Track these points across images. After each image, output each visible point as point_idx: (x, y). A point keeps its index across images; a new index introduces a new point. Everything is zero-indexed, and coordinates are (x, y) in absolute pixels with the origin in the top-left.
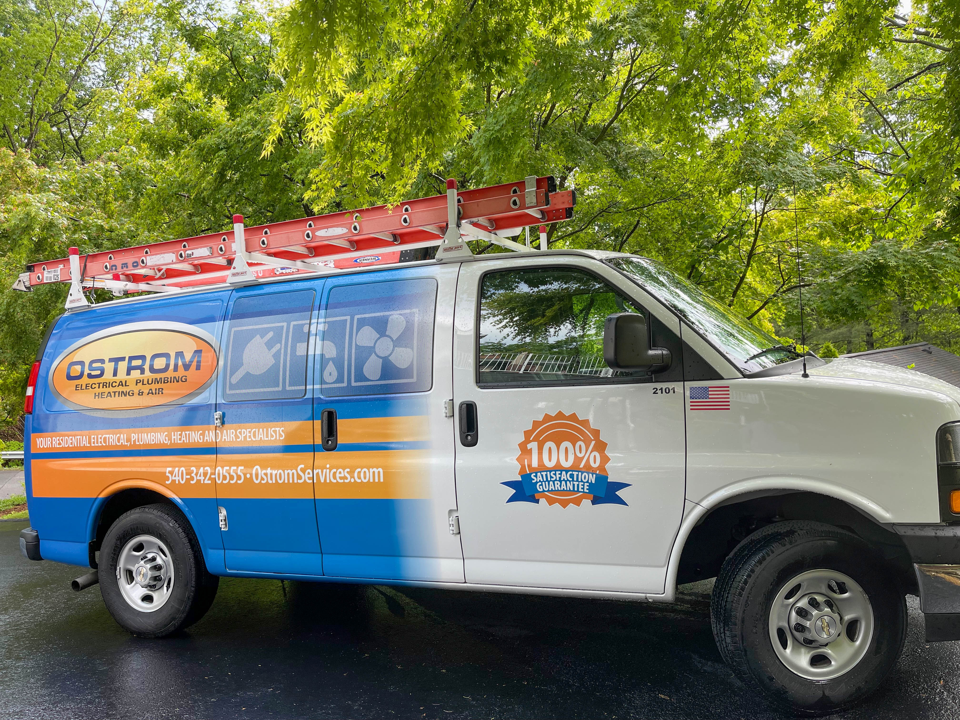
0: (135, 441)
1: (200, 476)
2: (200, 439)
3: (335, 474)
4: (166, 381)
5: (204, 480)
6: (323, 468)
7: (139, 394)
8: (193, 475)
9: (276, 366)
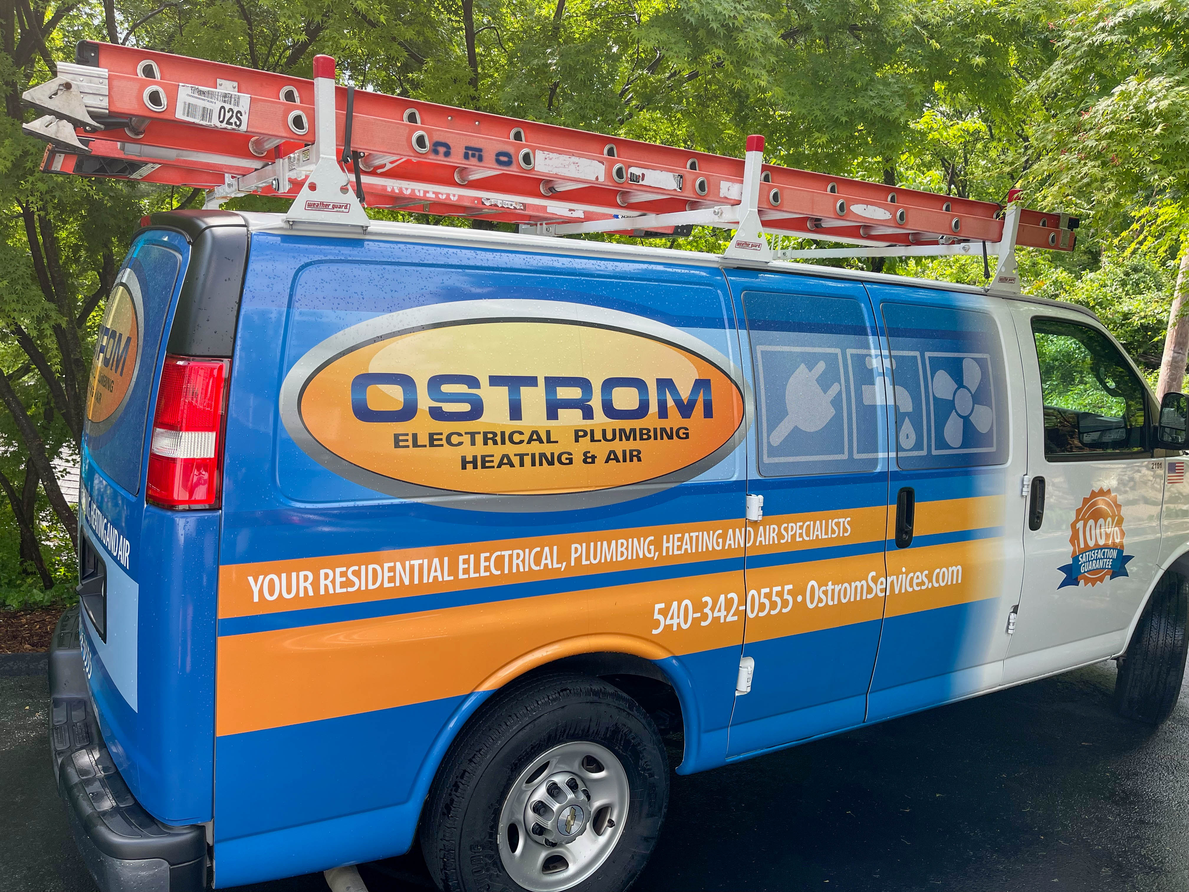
0: (578, 559)
1: (719, 611)
2: (718, 545)
3: (912, 578)
4: (644, 435)
5: (726, 617)
6: (898, 573)
7: (585, 461)
8: (707, 610)
9: (837, 419)
